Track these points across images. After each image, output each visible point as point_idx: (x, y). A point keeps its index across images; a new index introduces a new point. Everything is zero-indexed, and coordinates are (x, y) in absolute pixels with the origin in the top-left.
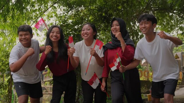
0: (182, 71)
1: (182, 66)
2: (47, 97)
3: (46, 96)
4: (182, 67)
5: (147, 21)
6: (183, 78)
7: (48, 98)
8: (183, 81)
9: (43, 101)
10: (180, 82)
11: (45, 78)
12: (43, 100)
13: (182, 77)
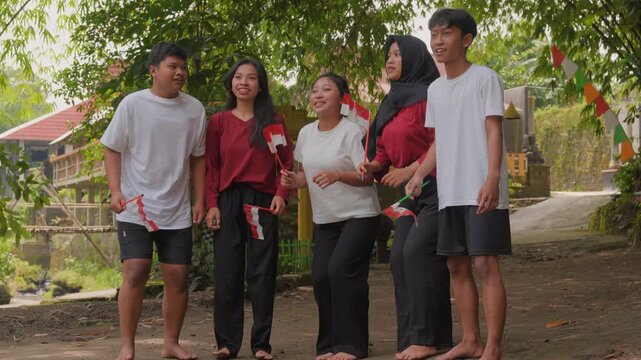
0: (525, 150)
1: (527, 132)
2: (67, 243)
3: (65, 240)
4: (525, 136)
5: (448, 27)
6: (528, 174)
7: (71, 245)
8: (528, 183)
9: (53, 254)
10: (519, 188)
11: (59, 177)
12: (53, 250)
13: (526, 171)
